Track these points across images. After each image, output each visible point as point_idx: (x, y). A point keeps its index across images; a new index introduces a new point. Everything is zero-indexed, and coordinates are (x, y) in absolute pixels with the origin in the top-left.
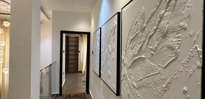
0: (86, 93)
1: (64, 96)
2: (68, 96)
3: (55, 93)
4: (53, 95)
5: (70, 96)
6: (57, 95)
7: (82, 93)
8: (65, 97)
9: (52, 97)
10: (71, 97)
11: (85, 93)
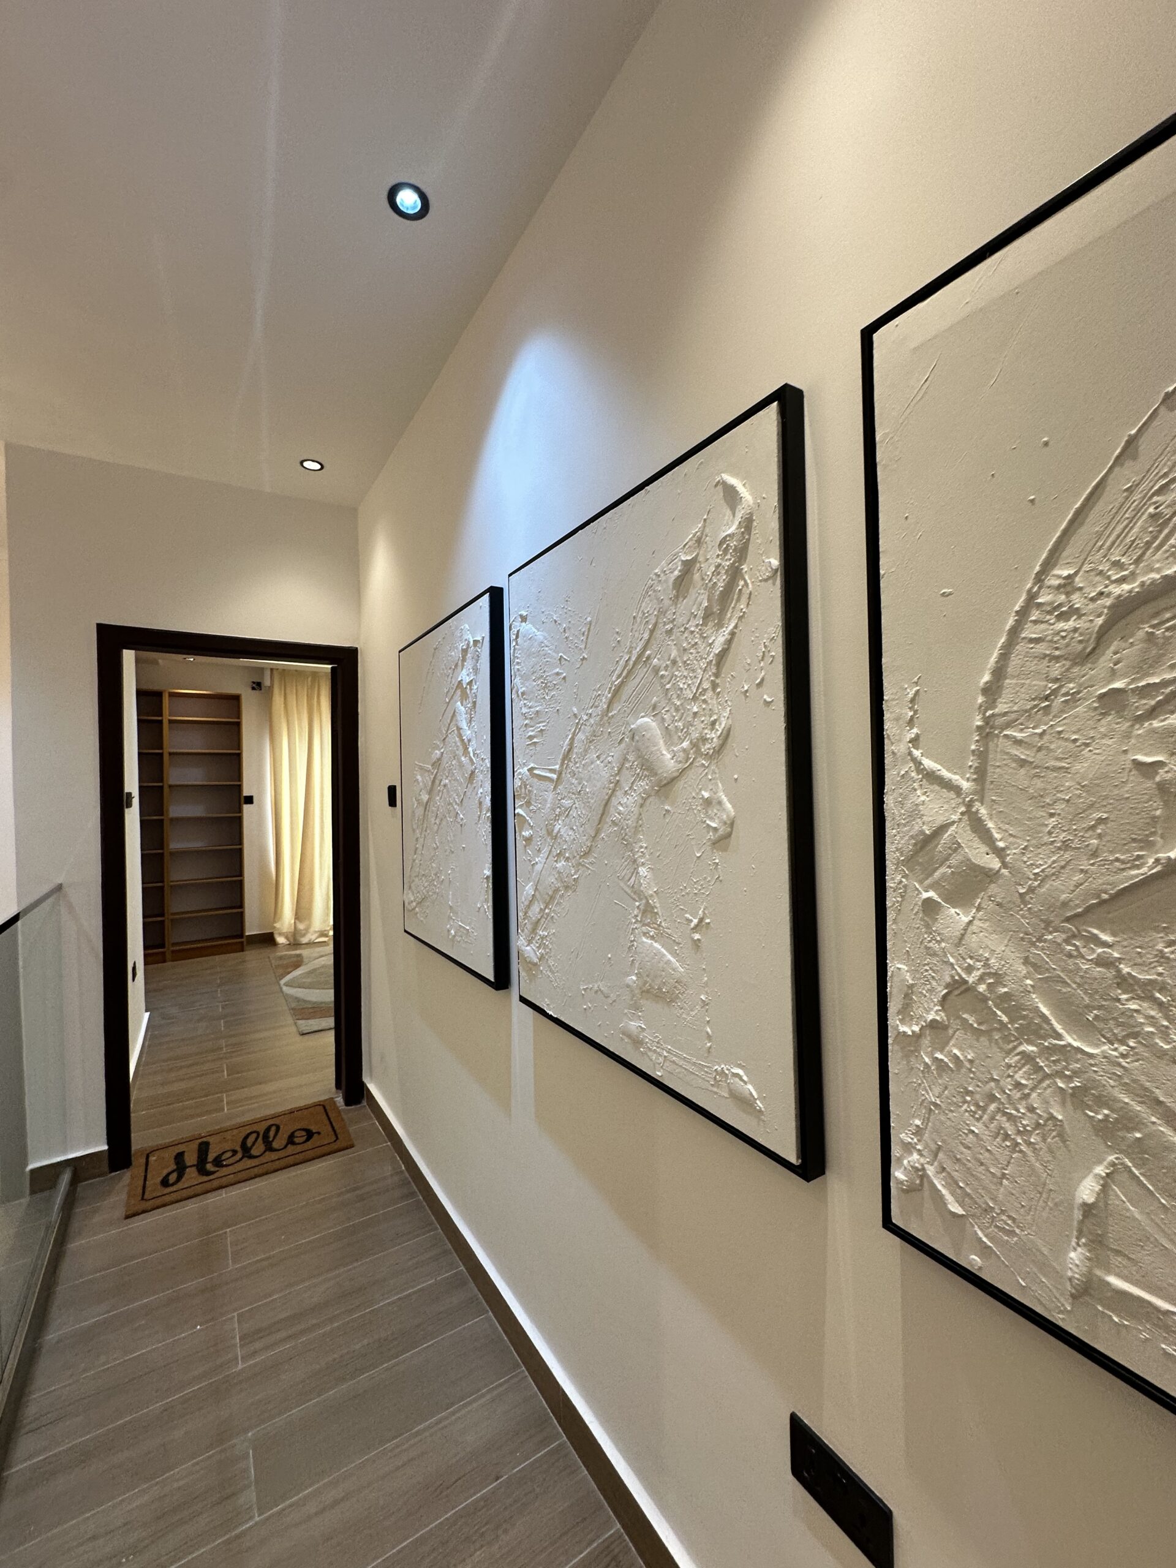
0: (340, 1100)
1: (152, 1159)
2: (191, 1159)
3: (65, 1152)
4: (45, 1178)
5: (203, 1149)
6: (80, 1168)
7: (307, 1108)
8: (162, 1165)
9: (33, 1192)
10: (218, 1162)
11: (331, 1100)
